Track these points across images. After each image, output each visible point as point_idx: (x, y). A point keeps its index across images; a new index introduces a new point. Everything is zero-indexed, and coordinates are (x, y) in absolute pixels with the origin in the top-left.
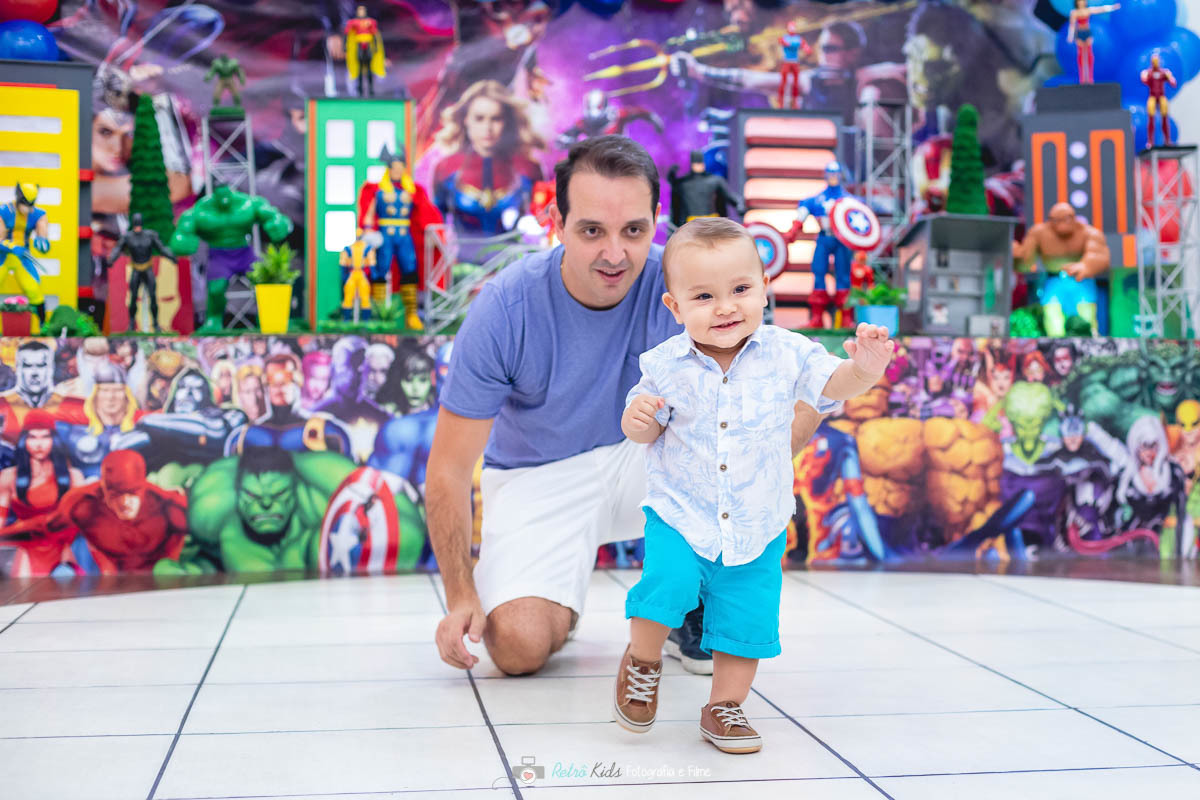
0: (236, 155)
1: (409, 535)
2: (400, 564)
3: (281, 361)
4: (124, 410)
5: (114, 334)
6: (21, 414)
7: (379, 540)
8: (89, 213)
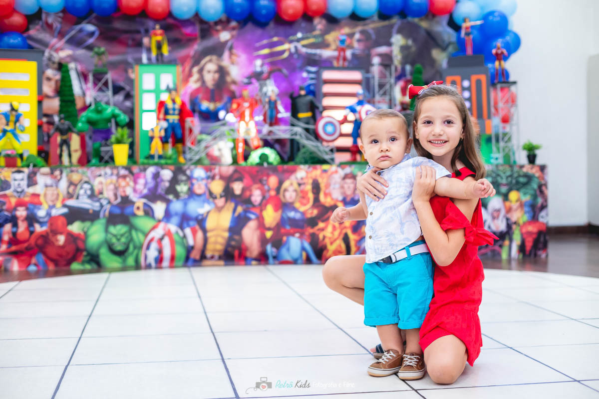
0: (104, 88)
1: (180, 252)
2: (177, 263)
3: (124, 177)
4: (57, 199)
5: (53, 166)
6: (13, 201)
7: (167, 253)
8: (42, 114)
